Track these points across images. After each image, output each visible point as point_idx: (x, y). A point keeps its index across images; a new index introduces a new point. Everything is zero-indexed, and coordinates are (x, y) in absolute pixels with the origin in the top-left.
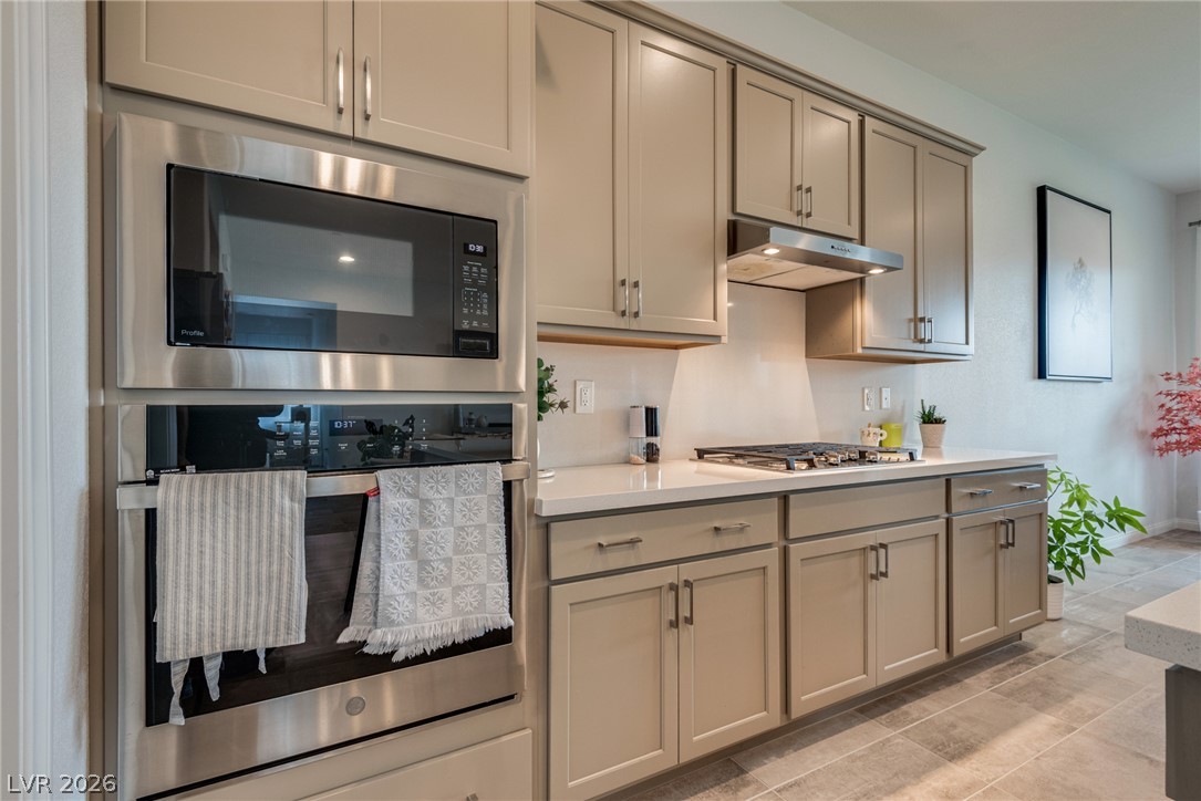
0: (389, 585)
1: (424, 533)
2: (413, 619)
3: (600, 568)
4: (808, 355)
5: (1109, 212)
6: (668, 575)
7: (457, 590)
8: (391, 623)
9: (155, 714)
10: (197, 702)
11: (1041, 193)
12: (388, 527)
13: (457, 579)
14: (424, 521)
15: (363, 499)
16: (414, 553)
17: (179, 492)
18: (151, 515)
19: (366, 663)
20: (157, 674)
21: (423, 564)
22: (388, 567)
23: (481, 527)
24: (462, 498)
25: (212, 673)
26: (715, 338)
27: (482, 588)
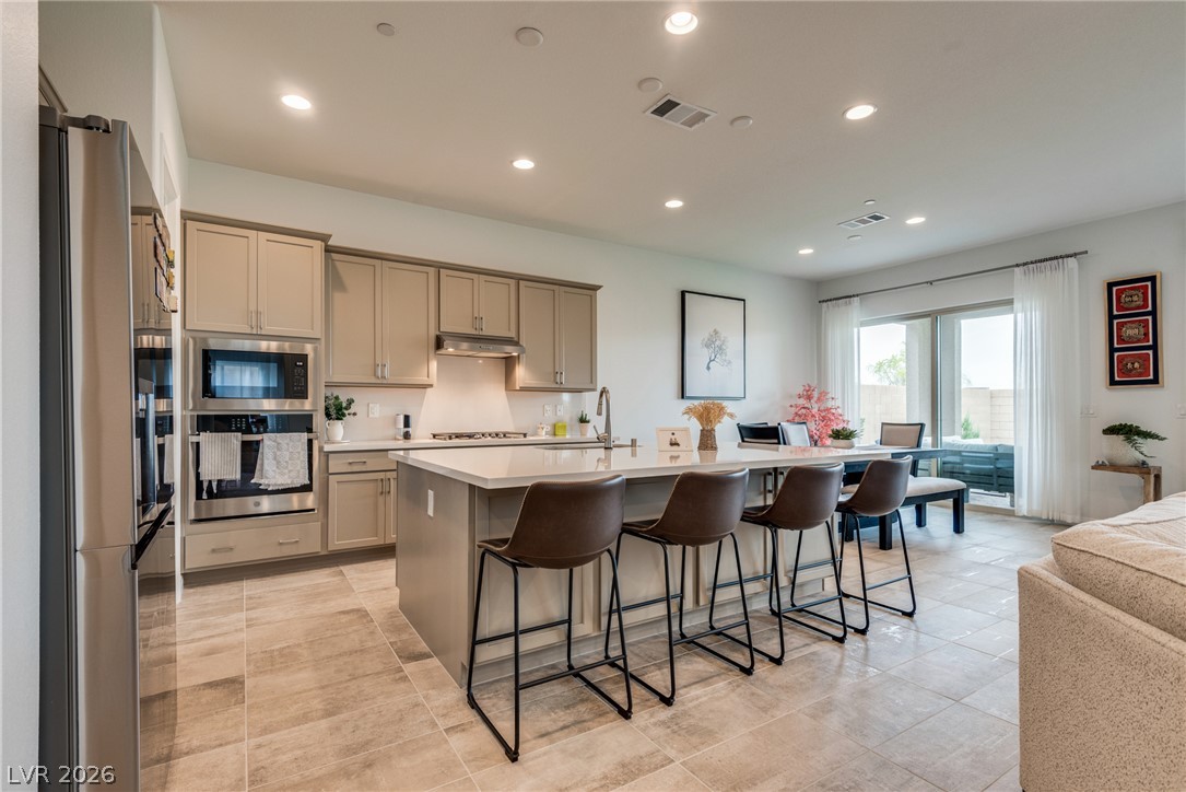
0: (266, 467)
1: (278, 453)
2: (274, 477)
3: (349, 471)
4: (506, 390)
5: (744, 300)
6: (382, 475)
7: (290, 471)
8: (267, 478)
9: (199, 497)
10: (211, 495)
11: (683, 293)
12: (266, 450)
13: (290, 468)
14: (278, 449)
15: (258, 443)
16: (275, 459)
17: (205, 438)
18: (198, 444)
19: (259, 491)
20: (199, 483)
21: (278, 462)
22: (266, 462)
23: (299, 453)
24: (291, 444)
25: (214, 485)
26: (431, 386)
27: (299, 471)
